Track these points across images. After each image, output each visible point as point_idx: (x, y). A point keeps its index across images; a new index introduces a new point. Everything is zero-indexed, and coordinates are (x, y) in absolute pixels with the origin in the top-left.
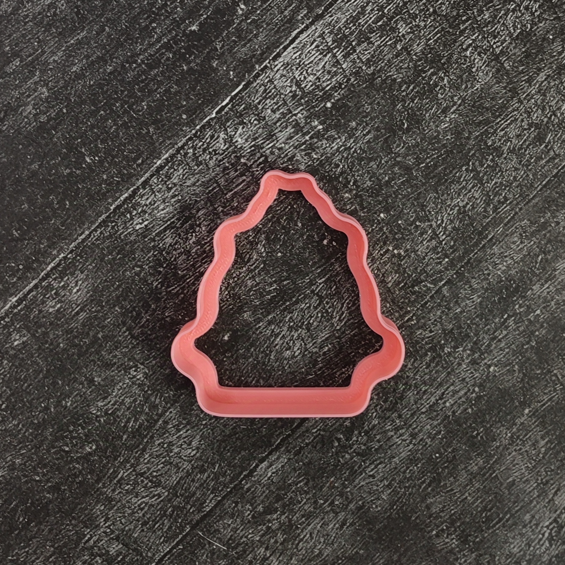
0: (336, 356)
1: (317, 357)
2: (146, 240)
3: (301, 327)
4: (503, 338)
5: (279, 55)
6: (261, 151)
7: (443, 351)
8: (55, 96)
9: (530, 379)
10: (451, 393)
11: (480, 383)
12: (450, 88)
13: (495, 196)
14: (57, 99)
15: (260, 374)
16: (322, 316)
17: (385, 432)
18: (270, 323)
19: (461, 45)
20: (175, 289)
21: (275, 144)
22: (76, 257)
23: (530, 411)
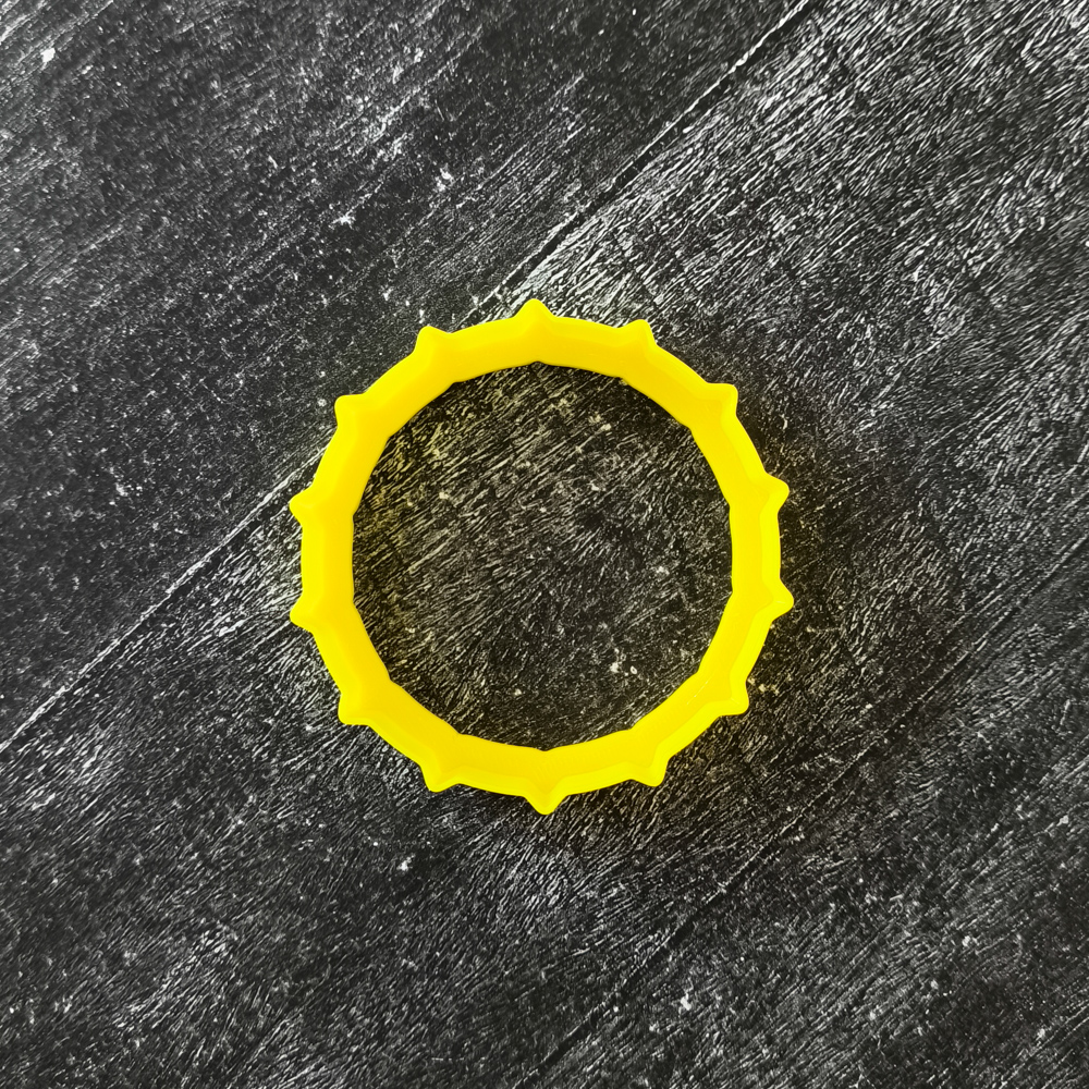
0: (635, 908)
1: (595, 909)
2: (240, 658)
3: (561, 845)
4: (990, 874)
5: (520, 277)
6: (482, 476)
7: (862, 901)
8: (55, 356)
9: (1048, 963)
10: (879, 992)
11: (942, 971)
12: (878, 347)
13: (971, 574)
14: (58, 363)
15: (474, 944)
16: (606, 822)
17: (740, 1074)
18: (496, 836)
19: (902, 258)
20: (298, 763)
21: (510, 463)
22: (91, 694)
23: (1048, 1034)
